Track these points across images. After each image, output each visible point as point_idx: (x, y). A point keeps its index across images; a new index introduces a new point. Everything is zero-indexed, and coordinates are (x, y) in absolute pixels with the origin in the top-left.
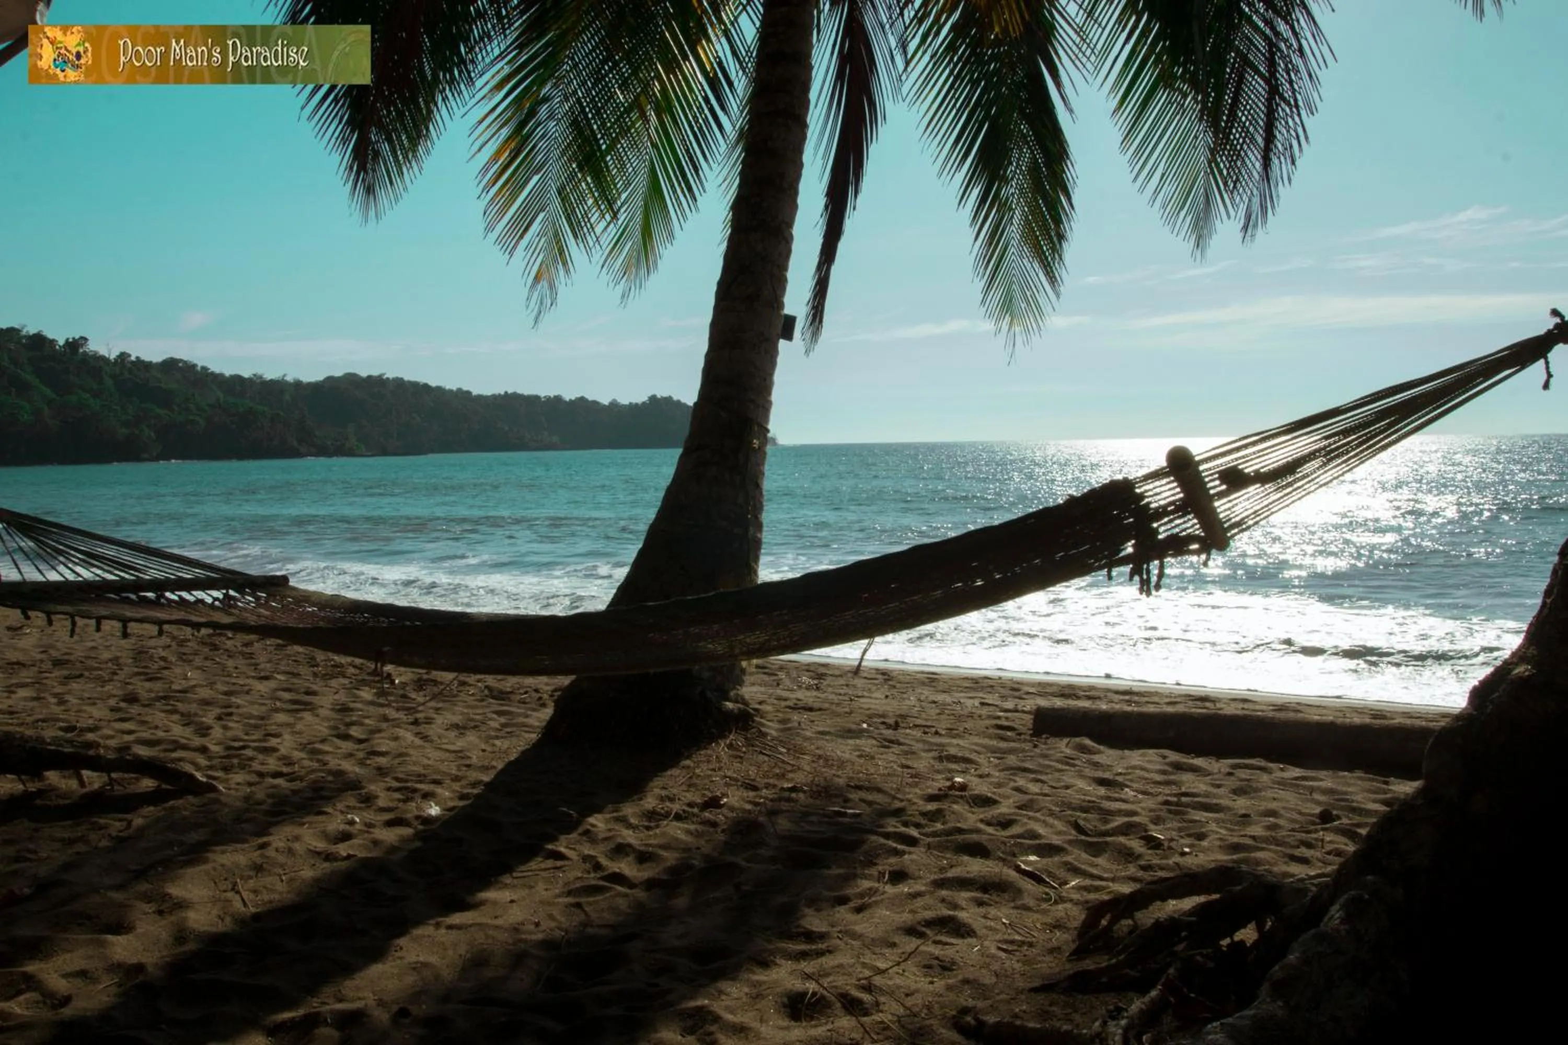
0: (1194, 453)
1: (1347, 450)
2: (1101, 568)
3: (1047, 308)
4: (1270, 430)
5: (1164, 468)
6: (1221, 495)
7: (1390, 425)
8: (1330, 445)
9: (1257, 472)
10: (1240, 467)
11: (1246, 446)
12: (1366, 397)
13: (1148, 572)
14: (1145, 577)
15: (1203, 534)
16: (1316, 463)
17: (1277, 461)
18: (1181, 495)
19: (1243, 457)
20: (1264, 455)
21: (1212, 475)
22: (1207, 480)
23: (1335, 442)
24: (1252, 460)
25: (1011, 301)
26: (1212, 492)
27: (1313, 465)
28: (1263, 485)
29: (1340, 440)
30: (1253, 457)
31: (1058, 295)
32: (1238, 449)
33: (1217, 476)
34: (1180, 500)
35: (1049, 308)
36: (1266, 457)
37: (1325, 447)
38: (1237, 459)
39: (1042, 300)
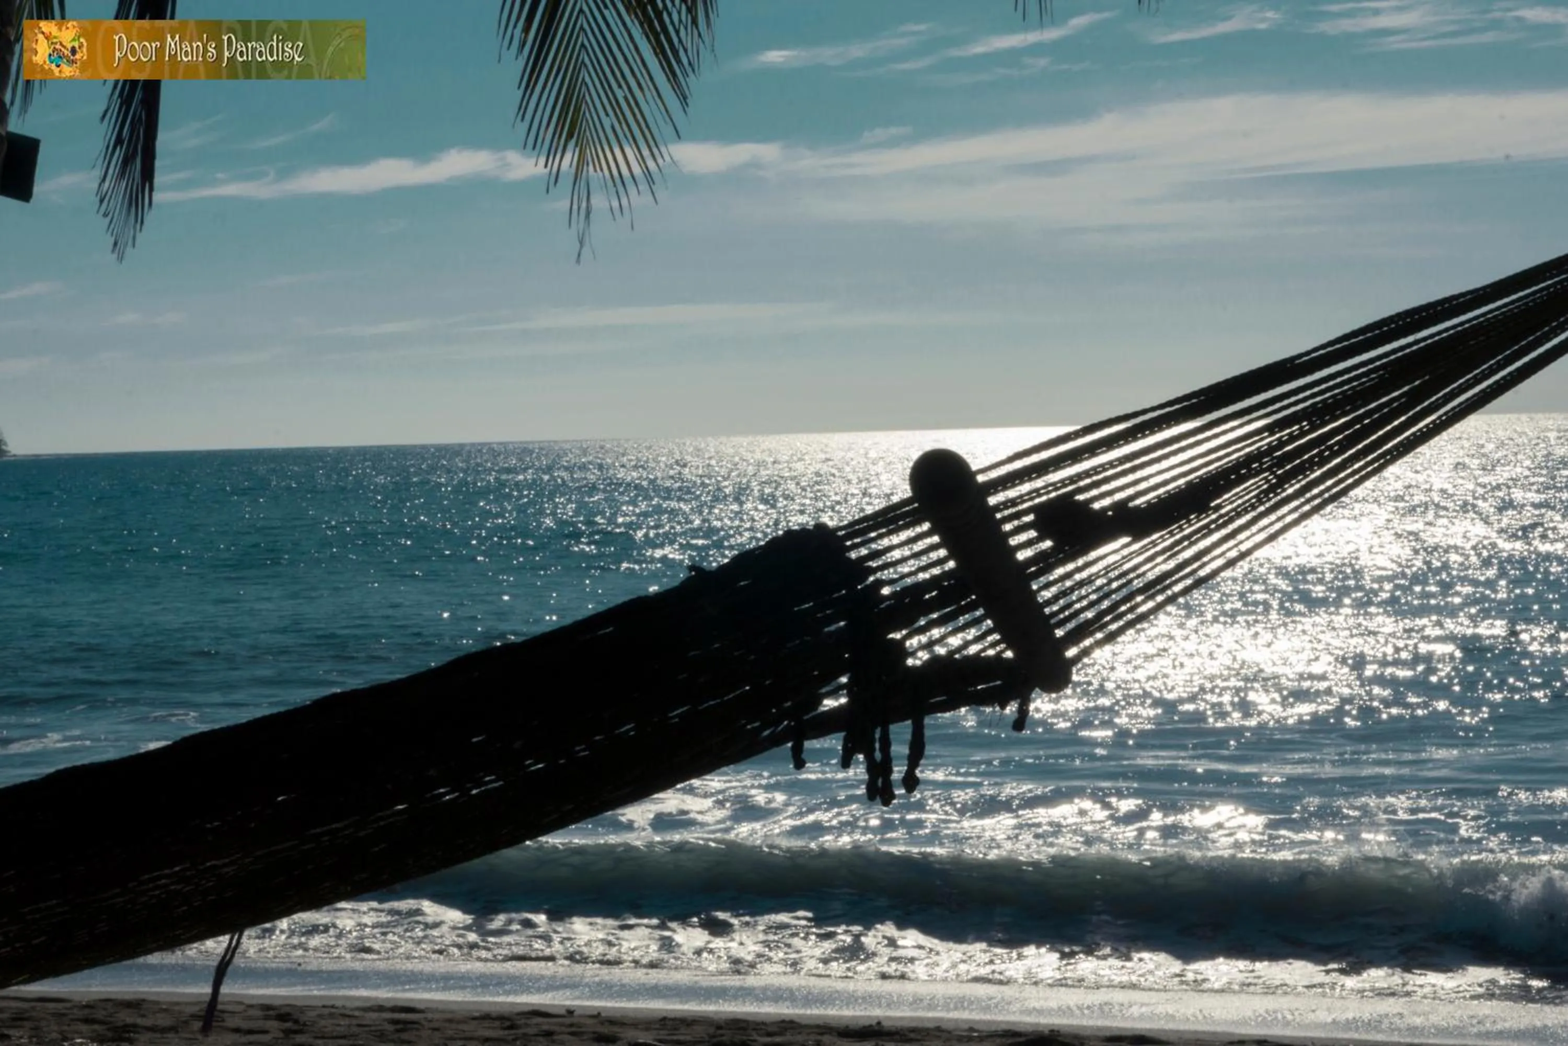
0: (974, 468)
1: (1320, 454)
2: (776, 741)
3: (662, 128)
4: (1144, 412)
5: (904, 503)
6: (1045, 562)
7: (1414, 398)
8: (1281, 444)
9: (1120, 507)
10: (1080, 497)
11: (1092, 450)
12: (1354, 334)
13: (886, 744)
14: (878, 755)
15: (1009, 654)
16: (1251, 486)
17: (1165, 483)
18: (951, 564)
19: (1087, 474)
20: (1133, 470)
21: (1017, 515)
22: (1008, 527)
23: (1292, 438)
24: (1107, 480)
25: (577, 110)
26: (1021, 556)
27: (1248, 491)
28: (1138, 536)
29: (1303, 434)
30: (1110, 472)
31: (684, 99)
32: (1074, 456)
33: (1029, 518)
34: (946, 575)
35: (668, 130)
36: (1139, 474)
37: (1271, 449)
38: (1073, 480)
39: (650, 109)
